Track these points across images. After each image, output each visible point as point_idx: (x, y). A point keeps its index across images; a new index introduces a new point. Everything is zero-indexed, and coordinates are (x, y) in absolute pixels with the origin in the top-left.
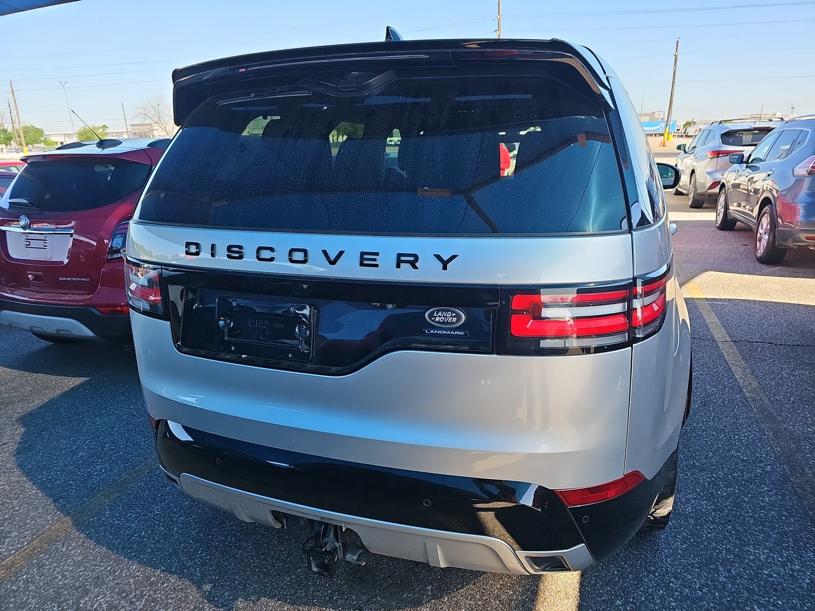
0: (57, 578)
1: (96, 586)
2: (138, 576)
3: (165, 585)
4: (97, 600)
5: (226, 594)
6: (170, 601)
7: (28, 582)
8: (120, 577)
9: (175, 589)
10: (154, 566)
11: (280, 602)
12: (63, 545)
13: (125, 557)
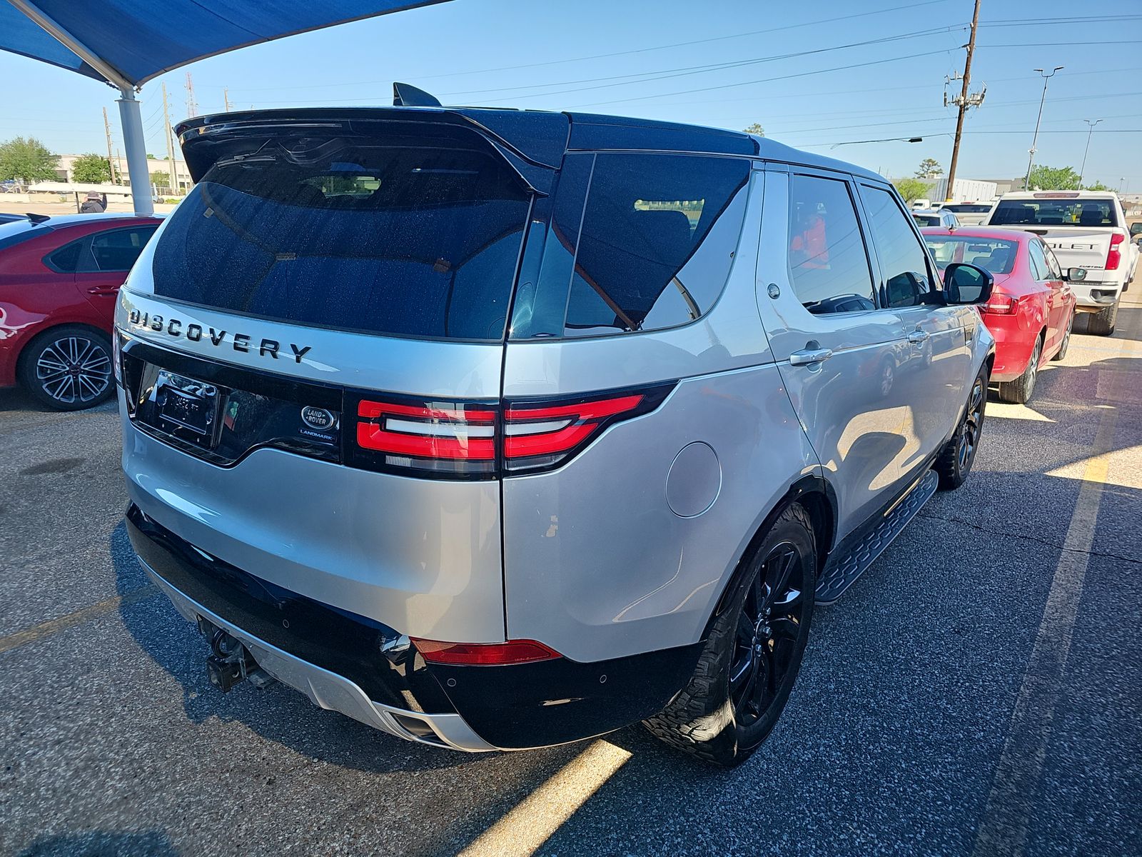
0: (75, 651)
1: (101, 667)
2: (141, 669)
3: (159, 683)
4: (93, 680)
5: (206, 707)
6: (153, 699)
7: (49, 648)
8: (126, 664)
9: (164, 689)
10: (161, 663)
11: (249, 729)
12: (99, 623)
13: (141, 648)
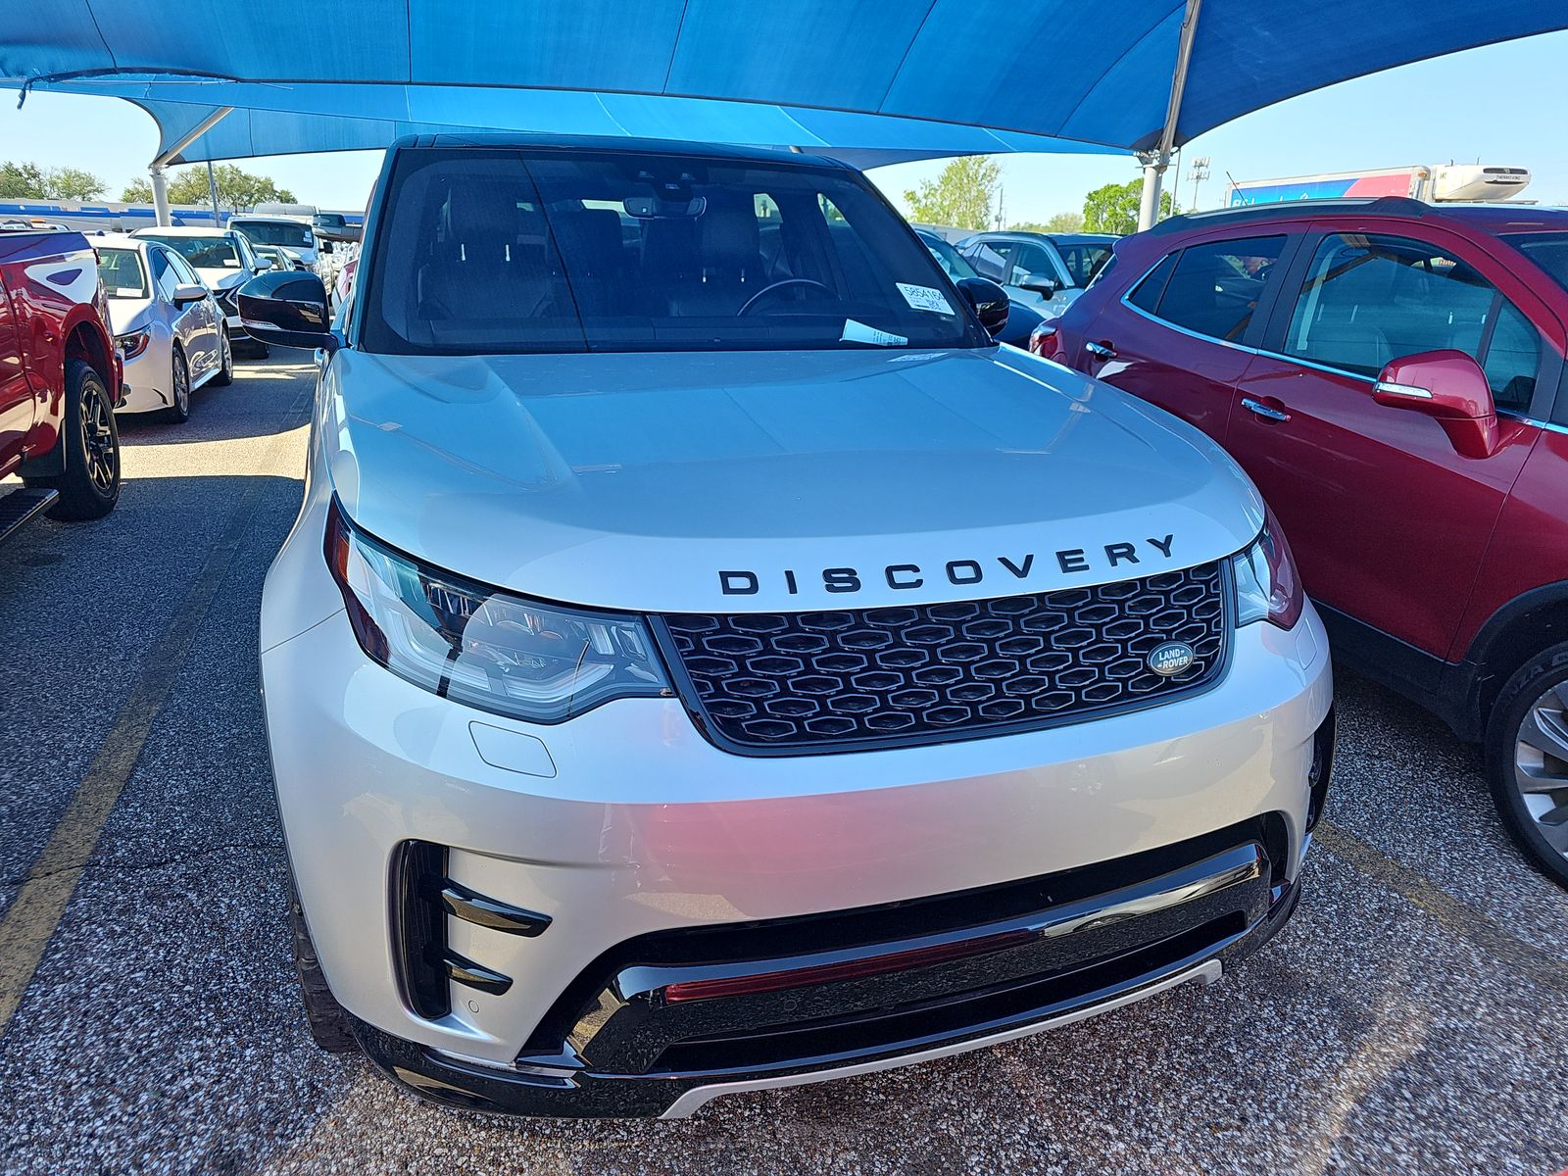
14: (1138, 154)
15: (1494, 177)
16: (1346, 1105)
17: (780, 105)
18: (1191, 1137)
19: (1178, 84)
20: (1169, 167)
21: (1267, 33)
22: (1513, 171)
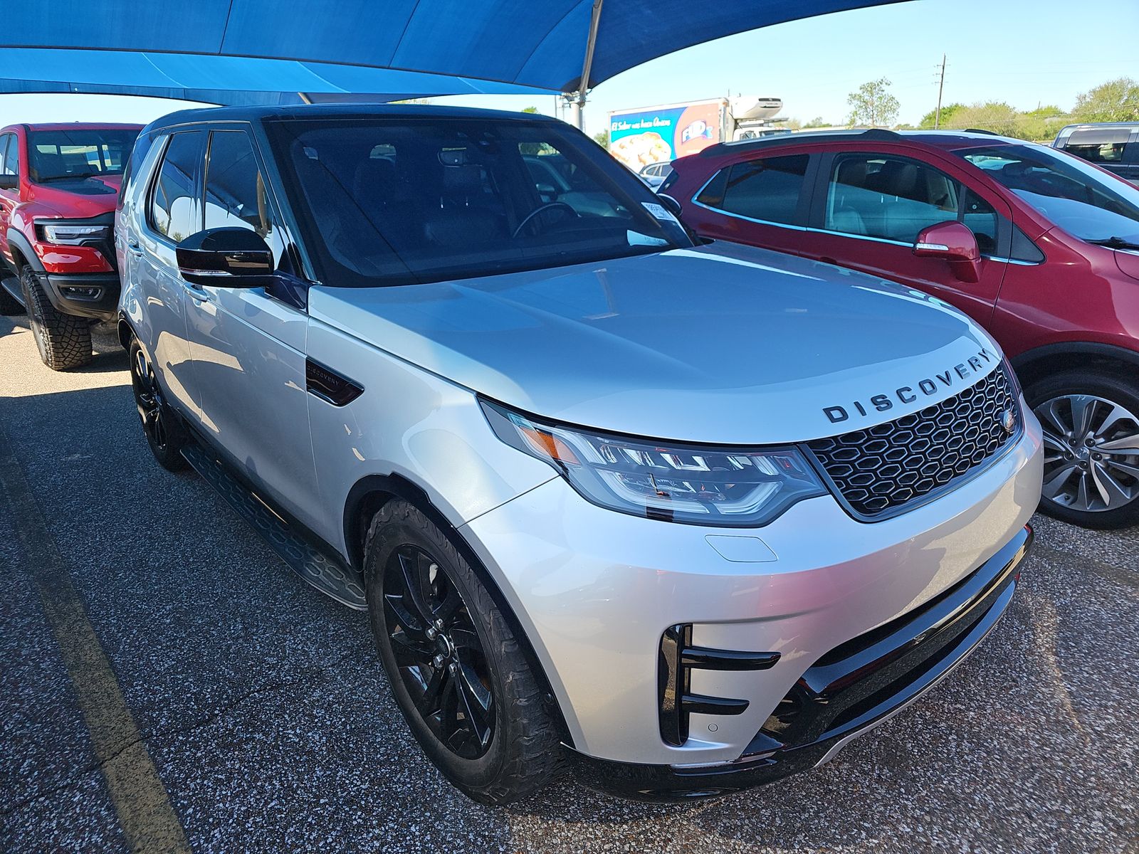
14: (565, 94)
15: (764, 103)
16: (1052, 659)
17: (299, 60)
18: (998, 698)
19: (591, 46)
20: (586, 103)
21: (650, 12)
22: (774, 100)
